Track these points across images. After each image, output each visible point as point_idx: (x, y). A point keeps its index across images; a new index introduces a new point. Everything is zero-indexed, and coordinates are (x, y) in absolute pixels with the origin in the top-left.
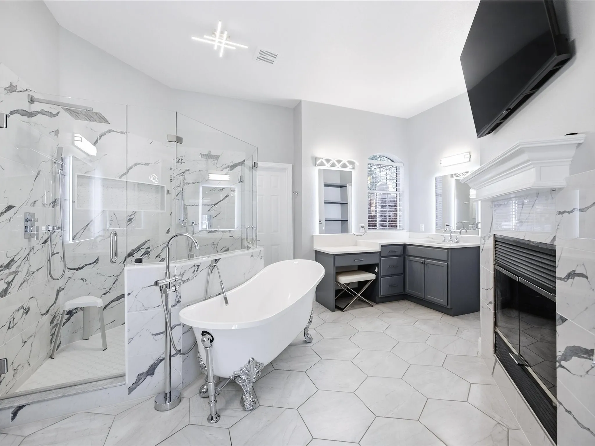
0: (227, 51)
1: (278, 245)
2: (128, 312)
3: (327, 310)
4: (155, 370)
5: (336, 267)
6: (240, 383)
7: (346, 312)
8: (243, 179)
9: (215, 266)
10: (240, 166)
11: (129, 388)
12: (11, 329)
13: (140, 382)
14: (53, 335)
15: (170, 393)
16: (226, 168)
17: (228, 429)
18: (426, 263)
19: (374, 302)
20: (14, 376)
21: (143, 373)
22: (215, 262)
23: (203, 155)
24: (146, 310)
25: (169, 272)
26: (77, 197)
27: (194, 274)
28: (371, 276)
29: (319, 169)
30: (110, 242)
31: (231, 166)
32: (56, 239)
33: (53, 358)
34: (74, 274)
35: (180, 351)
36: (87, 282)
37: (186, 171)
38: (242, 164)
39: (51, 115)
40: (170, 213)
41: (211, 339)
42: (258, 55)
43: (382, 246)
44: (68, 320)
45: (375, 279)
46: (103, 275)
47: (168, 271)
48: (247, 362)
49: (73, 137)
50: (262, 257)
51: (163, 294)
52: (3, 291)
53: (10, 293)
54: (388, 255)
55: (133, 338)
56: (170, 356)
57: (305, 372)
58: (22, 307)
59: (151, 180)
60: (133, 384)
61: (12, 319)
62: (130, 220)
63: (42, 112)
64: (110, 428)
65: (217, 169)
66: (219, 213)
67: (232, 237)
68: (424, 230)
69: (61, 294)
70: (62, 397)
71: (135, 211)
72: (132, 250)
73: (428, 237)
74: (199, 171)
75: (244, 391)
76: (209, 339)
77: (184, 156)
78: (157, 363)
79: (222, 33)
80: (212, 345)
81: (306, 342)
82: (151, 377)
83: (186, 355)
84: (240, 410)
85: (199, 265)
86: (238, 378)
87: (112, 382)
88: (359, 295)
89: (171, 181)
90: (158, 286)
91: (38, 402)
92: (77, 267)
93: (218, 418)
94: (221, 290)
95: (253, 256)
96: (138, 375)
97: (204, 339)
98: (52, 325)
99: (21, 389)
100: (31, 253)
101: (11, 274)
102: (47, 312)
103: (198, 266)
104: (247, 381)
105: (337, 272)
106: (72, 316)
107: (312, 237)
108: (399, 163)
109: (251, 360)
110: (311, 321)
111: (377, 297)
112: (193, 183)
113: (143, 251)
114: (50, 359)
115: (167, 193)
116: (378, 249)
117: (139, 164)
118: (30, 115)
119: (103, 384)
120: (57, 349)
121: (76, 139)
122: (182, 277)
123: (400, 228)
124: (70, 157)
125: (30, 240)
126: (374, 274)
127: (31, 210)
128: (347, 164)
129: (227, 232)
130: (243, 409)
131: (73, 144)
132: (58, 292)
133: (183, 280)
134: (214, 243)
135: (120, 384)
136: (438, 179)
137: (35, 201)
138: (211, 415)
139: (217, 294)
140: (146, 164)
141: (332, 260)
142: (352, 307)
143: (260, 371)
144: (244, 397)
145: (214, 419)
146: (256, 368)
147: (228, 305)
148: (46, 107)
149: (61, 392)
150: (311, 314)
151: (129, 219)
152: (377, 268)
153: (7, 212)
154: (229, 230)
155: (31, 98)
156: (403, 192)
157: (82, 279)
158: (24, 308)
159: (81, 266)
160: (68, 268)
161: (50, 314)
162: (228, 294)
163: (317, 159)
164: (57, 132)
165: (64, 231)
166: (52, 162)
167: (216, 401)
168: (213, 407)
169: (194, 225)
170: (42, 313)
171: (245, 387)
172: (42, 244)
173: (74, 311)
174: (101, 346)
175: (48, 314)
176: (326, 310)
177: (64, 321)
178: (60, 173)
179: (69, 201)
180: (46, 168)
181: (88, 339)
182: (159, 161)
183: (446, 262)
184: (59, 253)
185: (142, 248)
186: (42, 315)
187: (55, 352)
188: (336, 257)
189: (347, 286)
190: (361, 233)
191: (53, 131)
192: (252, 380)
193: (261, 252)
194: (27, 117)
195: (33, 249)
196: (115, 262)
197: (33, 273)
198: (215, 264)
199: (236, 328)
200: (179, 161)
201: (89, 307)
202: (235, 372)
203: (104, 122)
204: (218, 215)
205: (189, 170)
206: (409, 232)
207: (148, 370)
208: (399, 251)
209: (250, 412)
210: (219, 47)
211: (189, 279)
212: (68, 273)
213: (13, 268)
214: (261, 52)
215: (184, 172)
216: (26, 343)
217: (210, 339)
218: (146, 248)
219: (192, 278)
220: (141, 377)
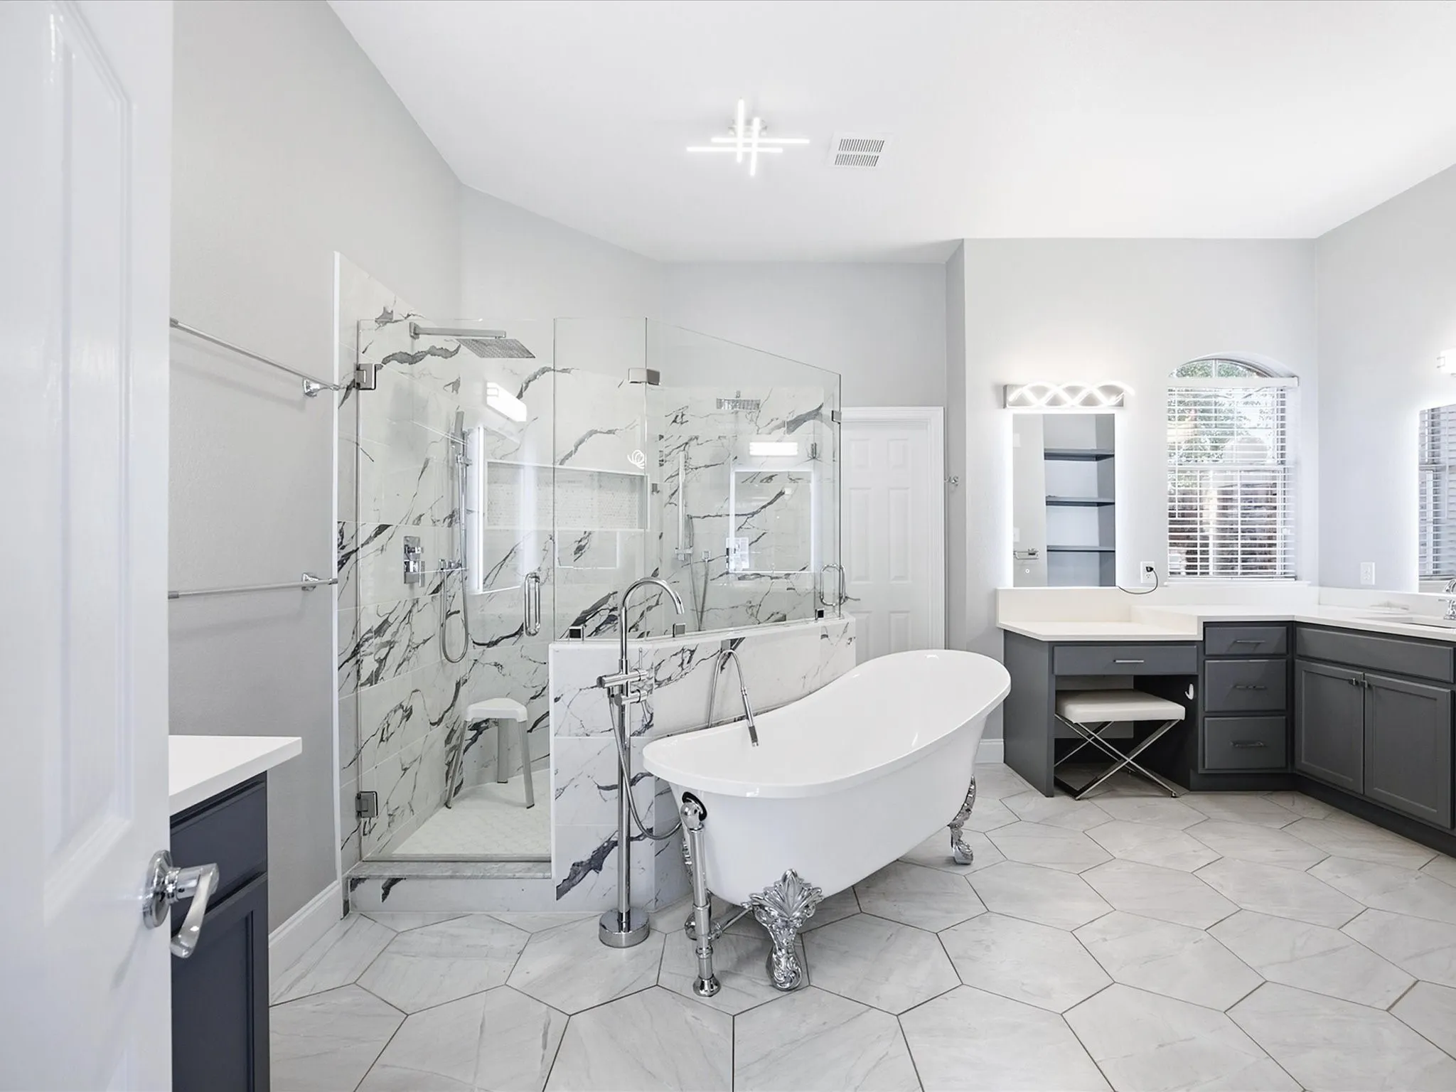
0: (765, 160)
1: (907, 612)
2: (555, 735)
3: (1031, 790)
4: (604, 859)
5: (1058, 677)
6: (764, 922)
7: (1086, 802)
8: (818, 452)
9: (730, 653)
10: (812, 421)
11: (557, 887)
12: (385, 743)
13: (577, 879)
14: (449, 764)
15: (628, 913)
16: (779, 427)
17: (732, 1017)
18: (1369, 685)
19: (1185, 787)
20: (389, 826)
21: (582, 862)
22: (731, 646)
23: (729, 403)
24: (587, 735)
25: (626, 661)
26: (488, 506)
27: (683, 669)
28: (1172, 711)
29: (1016, 417)
30: (525, 595)
31: (791, 421)
32: (453, 586)
33: (450, 806)
34: (483, 654)
35: (651, 830)
36: (504, 671)
37: (691, 440)
38: (816, 415)
39: (447, 354)
40: (659, 535)
41: (702, 812)
42: (839, 152)
43: (1207, 625)
44: (474, 740)
45: (1183, 719)
46: (530, 660)
47: (624, 657)
48: (780, 878)
49: (485, 388)
50: (851, 639)
51: (615, 705)
52: (372, 674)
53: (382, 678)
54: (1230, 653)
55: (565, 788)
56: (630, 839)
57: (937, 934)
58: (401, 707)
59: (633, 462)
60: (564, 880)
61: (386, 725)
62: (580, 549)
63: (433, 352)
64: (520, 953)
65: (758, 431)
66: (763, 534)
67: (793, 591)
68: (1374, 583)
69: (462, 689)
70: (451, 877)
71: (588, 530)
72: (583, 612)
73: (1389, 605)
74: (719, 437)
75: (775, 942)
76: (696, 811)
77: (687, 407)
78: (607, 846)
79: (749, 122)
80: (703, 826)
81: (954, 862)
82: (597, 874)
83: (664, 842)
84: (763, 983)
85: (694, 651)
86: (759, 910)
87: (529, 870)
88: (1129, 760)
89: (661, 465)
90: (604, 688)
91: (418, 877)
92: (487, 642)
93: (715, 987)
94: (744, 711)
95: (827, 636)
96: (574, 865)
97: (687, 810)
98: (449, 747)
99: (400, 851)
100: (415, 610)
101: (383, 645)
102: (441, 720)
103: (692, 652)
104: (779, 921)
105: (1059, 689)
106: (481, 733)
107: (994, 595)
108: (1281, 377)
109: (789, 873)
110: (968, 810)
111: (1191, 771)
112: (707, 466)
113: (604, 615)
114: (445, 808)
115: (653, 491)
116: (1195, 633)
117: (596, 432)
118: (413, 359)
119: (515, 869)
120: (455, 794)
121: (489, 392)
122: (656, 674)
123: (1285, 573)
124: (479, 428)
125: (412, 587)
126: (1182, 705)
127: (412, 531)
128: (1100, 395)
129: (781, 578)
130: (770, 983)
131: (485, 401)
132: (458, 685)
133: (658, 680)
134: (753, 604)
135: (540, 875)
136: (1443, 417)
137: (421, 516)
138: (701, 978)
139: (736, 717)
140: (610, 432)
141: (1045, 656)
142: (1109, 791)
143: (814, 905)
144: (774, 956)
145: (706, 987)
146: (800, 896)
147: (757, 745)
148: (439, 342)
149: (447, 870)
150: (969, 792)
151: (578, 548)
152: (1191, 688)
153: (378, 536)
154: (786, 574)
155: (415, 330)
156: (1296, 463)
157: (496, 665)
158: (403, 708)
159: (495, 639)
160: (474, 642)
161: (444, 724)
162: (758, 722)
163: (1008, 388)
164: (456, 385)
165: (466, 570)
166: (448, 442)
167: (712, 949)
168: (705, 960)
169: (709, 561)
170: (432, 722)
171: (777, 935)
172: (432, 594)
173: (484, 725)
174: (524, 800)
175: (442, 724)
176: (1027, 789)
177: (465, 744)
178: (459, 461)
179: (477, 513)
180: (438, 453)
181: (506, 782)
182: (634, 424)
183: (1445, 685)
184: (458, 612)
185: (602, 608)
186: (432, 724)
187: (452, 799)
188: (1056, 648)
189: (1093, 734)
190: (1145, 585)
191: (450, 384)
192: (792, 921)
193: (848, 629)
194: (407, 364)
195: (417, 602)
196: (535, 634)
197: (417, 647)
198: (731, 651)
199: (756, 795)
200: (676, 418)
201: (507, 719)
202: (753, 894)
203: (526, 355)
204: (761, 537)
205: (697, 438)
206: (1321, 585)
207: (590, 857)
208: (1275, 642)
209: (785, 993)
210: (747, 156)
211: (670, 678)
212: (474, 652)
213: (387, 637)
214: (846, 144)
215: (687, 443)
216: (408, 771)
217: (700, 813)
218: (610, 608)
219: (679, 677)
220: (579, 871)
